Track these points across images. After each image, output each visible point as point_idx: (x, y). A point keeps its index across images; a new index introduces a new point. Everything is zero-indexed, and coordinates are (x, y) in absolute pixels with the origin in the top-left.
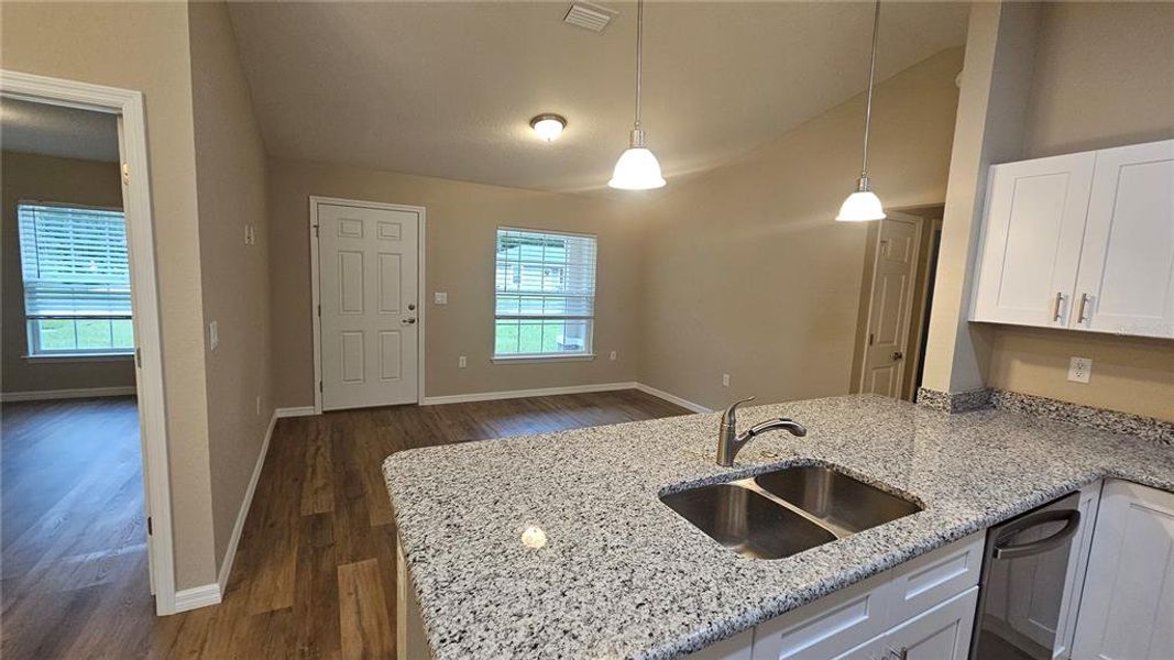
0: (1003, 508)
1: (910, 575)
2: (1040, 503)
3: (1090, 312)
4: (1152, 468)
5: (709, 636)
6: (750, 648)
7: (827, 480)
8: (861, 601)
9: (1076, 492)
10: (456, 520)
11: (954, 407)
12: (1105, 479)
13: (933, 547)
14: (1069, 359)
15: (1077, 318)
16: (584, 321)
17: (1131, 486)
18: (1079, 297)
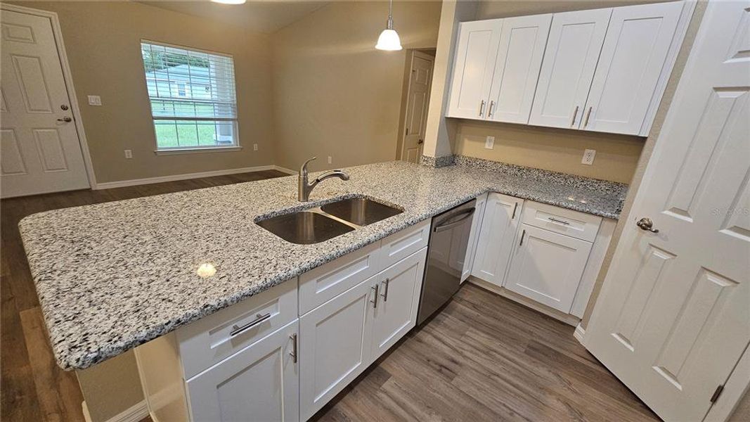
0: (439, 208)
1: (391, 243)
2: (457, 204)
3: (493, 112)
4: (507, 186)
5: (264, 285)
6: (297, 290)
7: (363, 205)
8: (365, 258)
9: (475, 199)
10: (86, 251)
11: (437, 165)
12: (489, 192)
13: (402, 228)
14: (486, 137)
15: (488, 114)
16: (231, 122)
17: (498, 195)
18: (490, 103)
